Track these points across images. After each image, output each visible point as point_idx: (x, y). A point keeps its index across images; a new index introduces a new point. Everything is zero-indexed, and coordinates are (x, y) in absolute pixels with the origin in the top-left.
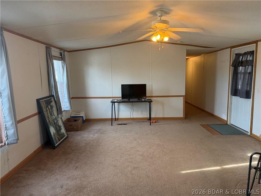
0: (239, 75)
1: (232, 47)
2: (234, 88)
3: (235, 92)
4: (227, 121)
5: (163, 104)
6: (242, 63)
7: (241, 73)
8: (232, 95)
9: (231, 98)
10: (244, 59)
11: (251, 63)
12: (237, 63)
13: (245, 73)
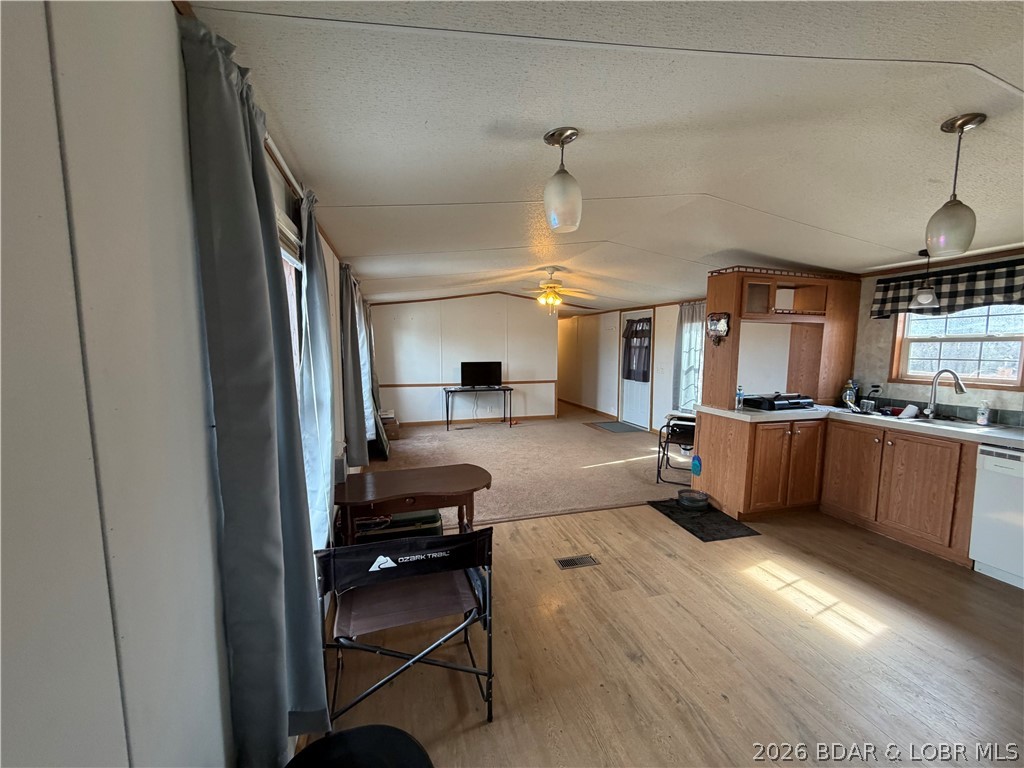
0: (633, 350)
1: (622, 310)
2: (626, 368)
3: (628, 374)
4: (618, 418)
5: (524, 395)
6: (637, 334)
7: (635, 347)
8: (623, 378)
9: (623, 382)
10: (639, 328)
11: (648, 334)
12: (629, 333)
13: (641, 347)
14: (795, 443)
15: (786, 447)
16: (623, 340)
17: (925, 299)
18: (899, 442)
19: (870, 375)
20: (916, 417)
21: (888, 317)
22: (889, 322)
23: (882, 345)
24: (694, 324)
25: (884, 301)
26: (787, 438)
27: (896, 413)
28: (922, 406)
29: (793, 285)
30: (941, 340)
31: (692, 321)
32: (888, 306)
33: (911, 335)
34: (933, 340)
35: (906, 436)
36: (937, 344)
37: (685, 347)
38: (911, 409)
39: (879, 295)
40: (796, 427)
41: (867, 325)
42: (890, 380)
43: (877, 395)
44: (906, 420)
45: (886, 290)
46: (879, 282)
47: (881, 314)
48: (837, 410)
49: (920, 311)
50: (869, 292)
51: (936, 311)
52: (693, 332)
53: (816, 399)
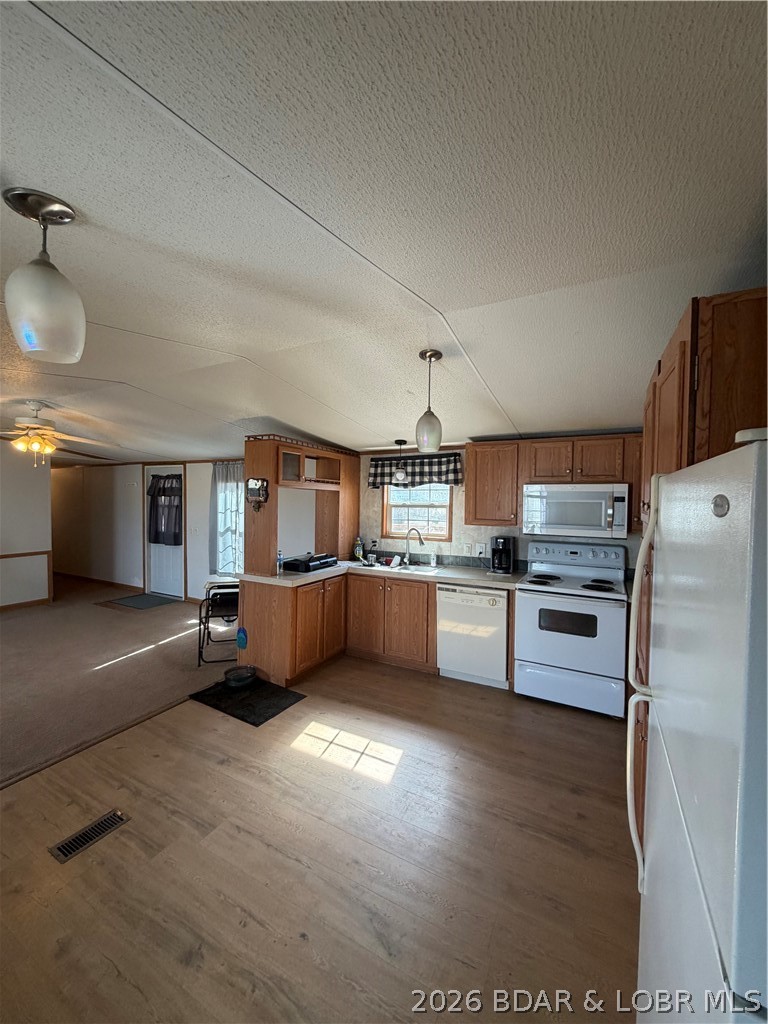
0: (160, 510)
1: (145, 464)
2: (153, 532)
3: (155, 537)
4: (144, 589)
6: (164, 492)
7: (164, 506)
8: (150, 541)
9: (149, 547)
10: (167, 485)
11: (179, 492)
12: (156, 490)
13: (170, 506)
14: (327, 600)
15: (320, 604)
16: (148, 499)
17: (400, 476)
18: (394, 587)
19: (370, 533)
20: (400, 565)
21: (378, 488)
22: (379, 491)
23: (376, 509)
24: (228, 484)
25: (375, 475)
26: (321, 596)
27: (388, 563)
28: (403, 556)
29: (314, 455)
30: (409, 506)
31: (227, 481)
32: (379, 480)
33: (392, 502)
34: (404, 506)
35: (397, 582)
36: (406, 509)
37: (221, 508)
38: (397, 559)
39: (372, 470)
40: (327, 585)
41: (367, 493)
42: (383, 537)
43: (374, 549)
44: (394, 569)
45: (376, 466)
46: (372, 460)
47: (374, 485)
48: (353, 565)
49: (397, 485)
50: (366, 468)
51: (405, 485)
52: (228, 492)
53: (337, 556)
